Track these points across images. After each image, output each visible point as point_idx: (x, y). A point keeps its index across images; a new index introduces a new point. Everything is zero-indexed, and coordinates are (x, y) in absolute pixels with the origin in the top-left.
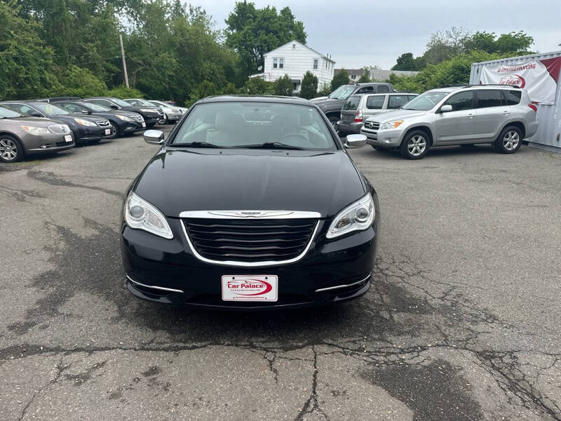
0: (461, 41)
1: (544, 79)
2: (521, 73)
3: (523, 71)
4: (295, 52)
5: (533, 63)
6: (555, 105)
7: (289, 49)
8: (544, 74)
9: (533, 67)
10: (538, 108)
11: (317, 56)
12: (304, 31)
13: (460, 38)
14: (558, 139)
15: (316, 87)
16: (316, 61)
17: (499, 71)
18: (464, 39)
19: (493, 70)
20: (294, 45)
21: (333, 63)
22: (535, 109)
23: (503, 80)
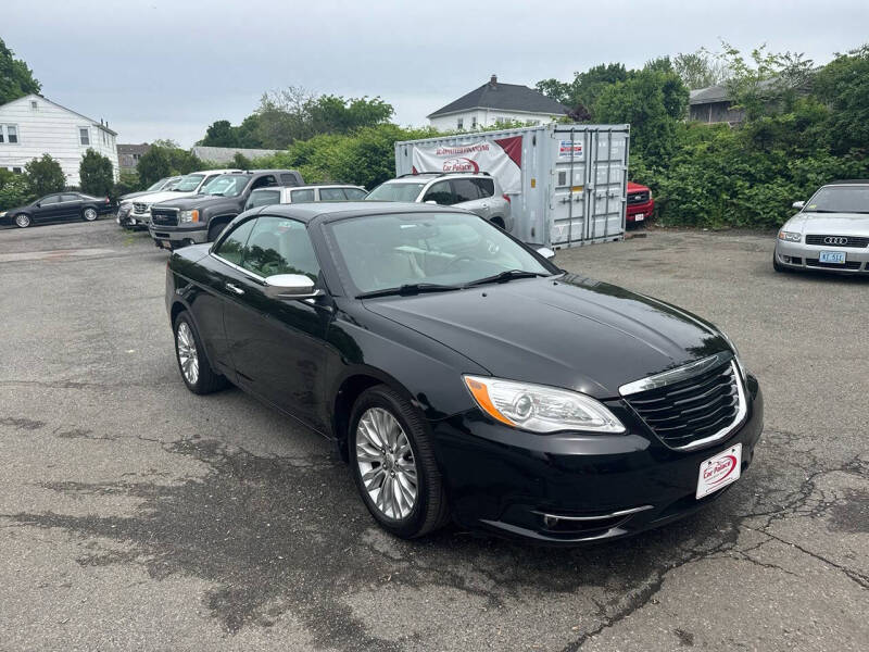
0: (305, 106)
1: (503, 163)
2: (471, 156)
3: (474, 153)
4: (38, 114)
5: (485, 144)
6: (522, 194)
7: (26, 109)
8: (502, 158)
9: (486, 148)
10: (511, 197)
11: (84, 123)
12: (34, 77)
13: (303, 102)
14: (533, 234)
15: (111, 176)
16: (84, 131)
17: (438, 153)
18: (309, 104)
19: (429, 152)
20: (34, 104)
21: (114, 134)
22: (509, 200)
23: (449, 165)
